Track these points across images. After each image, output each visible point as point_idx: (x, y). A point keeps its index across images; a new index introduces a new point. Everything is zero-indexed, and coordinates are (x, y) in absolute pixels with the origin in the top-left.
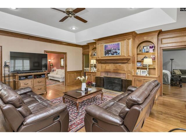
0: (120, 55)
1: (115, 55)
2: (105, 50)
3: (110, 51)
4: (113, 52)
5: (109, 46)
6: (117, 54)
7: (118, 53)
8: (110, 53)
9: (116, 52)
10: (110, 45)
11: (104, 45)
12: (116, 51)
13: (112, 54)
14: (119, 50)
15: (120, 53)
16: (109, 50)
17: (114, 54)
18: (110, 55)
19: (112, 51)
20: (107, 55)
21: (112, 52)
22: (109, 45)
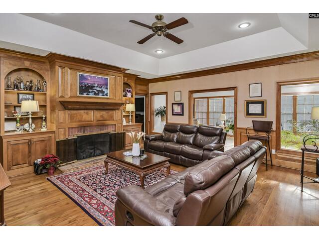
0: (108, 97)
1: (100, 96)
2: (80, 84)
3: (92, 87)
4: (97, 91)
5: (89, 78)
6: (104, 95)
7: (106, 93)
8: (90, 91)
9: (102, 92)
10: (92, 78)
11: (78, 74)
12: (102, 90)
13: (95, 94)
14: (107, 88)
15: (108, 94)
16: (89, 85)
17: (98, 94)
18: (91, 95)
19: (95, 88)
20: (85, 95)
21: (95, 91)
22: (90, 76)
